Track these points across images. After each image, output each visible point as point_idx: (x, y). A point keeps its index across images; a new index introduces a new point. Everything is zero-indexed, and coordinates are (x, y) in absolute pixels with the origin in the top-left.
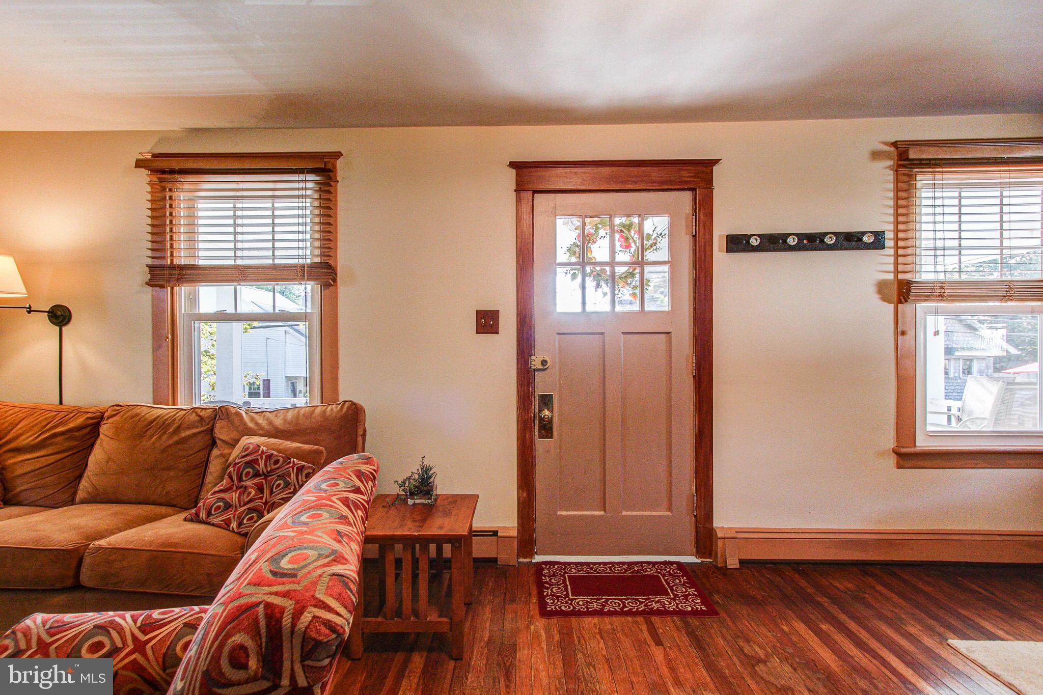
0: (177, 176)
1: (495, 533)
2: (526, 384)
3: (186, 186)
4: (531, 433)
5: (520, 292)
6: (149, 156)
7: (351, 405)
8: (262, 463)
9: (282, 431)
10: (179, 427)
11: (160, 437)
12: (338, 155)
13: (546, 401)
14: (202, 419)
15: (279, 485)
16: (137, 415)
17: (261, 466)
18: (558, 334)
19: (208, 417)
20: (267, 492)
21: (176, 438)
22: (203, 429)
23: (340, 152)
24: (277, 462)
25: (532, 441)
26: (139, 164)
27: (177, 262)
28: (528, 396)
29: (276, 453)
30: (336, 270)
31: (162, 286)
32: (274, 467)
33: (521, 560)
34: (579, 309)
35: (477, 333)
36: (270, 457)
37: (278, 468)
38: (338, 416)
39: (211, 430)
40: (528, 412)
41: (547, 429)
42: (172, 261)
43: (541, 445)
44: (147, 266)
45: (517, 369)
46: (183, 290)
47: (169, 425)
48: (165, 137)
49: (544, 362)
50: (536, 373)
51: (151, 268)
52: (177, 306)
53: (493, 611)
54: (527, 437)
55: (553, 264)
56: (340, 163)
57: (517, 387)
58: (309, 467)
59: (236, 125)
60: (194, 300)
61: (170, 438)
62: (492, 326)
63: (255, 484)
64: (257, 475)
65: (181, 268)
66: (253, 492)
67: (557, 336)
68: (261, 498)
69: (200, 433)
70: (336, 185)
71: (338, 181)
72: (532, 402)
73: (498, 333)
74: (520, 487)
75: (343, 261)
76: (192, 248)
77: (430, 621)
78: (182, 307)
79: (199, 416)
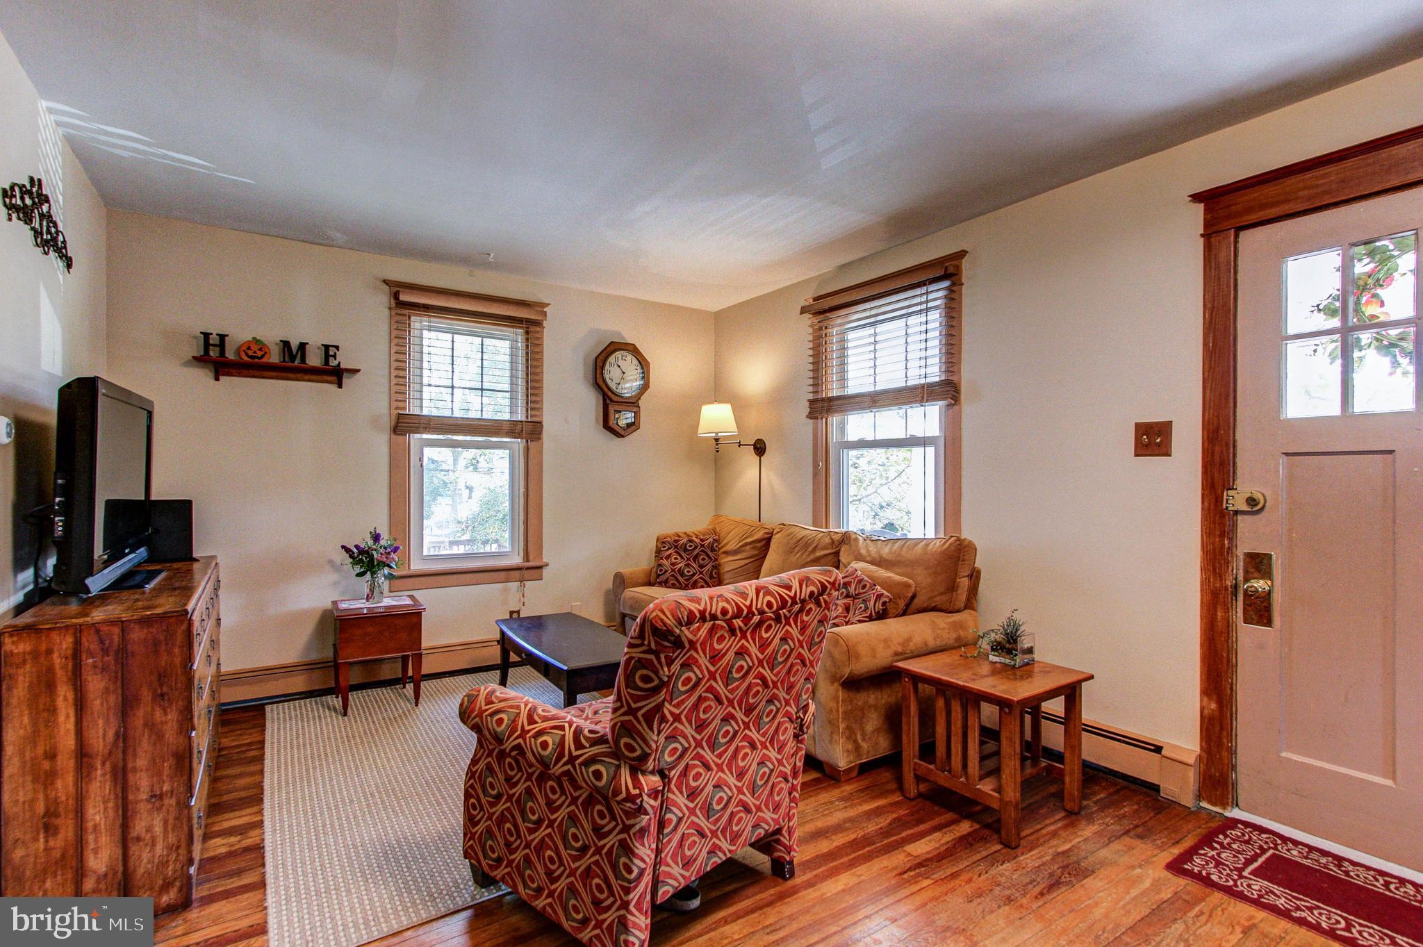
0: (828, 314)
1: (1158, 749)
2: (1218, 533)
3: (839, 321)
4: (1227, 610)
5: (1208, 391)
6: (811, 301)
7: (956, 541)
8: (853, 586)
9: (886, 560)
10: (816, 547)
11: (803, 554)
12: (962, 254)
13: (1259, 564)
14: (833, 542)
15: (861, 608)
16: (792, 533)
17: (852, 590)
18: (1287, 454)
19: (838, 541)
20: (851, 612)
21: (812, 557)
22: (833, 551)
23: (963, 251)
24: (864, 587)
25: (1229, 626)
26: (804, 310)
27: (830, 395)
28: (1222, 554)
29: (866, 578)
30: (960, 386)
31: (817, 418)
32: (862, 591)
33: (1204, 804)
34: (1335, 410)
35: (1136, 455)
36: (860, 581)
37: (864, 593)
38: (939, 550)
39: (837, 554)
40: (1220, 577)
41: (1260, 610)
42: (827, 393)
43: (1247, 635)
44: (809, 400)
45: (1203, 509)
46: (834, 420)
47: (810, 544)
48: (822, 280)
49: (1251, 501)
50: (1240, 518)
51: (811, 402)
52: (830, 435)
53: (1099, 834)
54: (1219, 618)
55: (1278, 338)
56: (965, 263)
57: (1202, 538)
58: (887, 597)
59: (873, 251)
60: (842, 429)
61: (809, 555)
62: (1159, 445)
63: (844, 604)
64: (848, 596)
65: (831, 399)
66: (841, 610)
67: (1283, 460)
68: (846, 617)
69: (830, 554)
70: (961, 290)
71: (963, 284)
72: (1228, 563)
73: (1170, 456)
74: (1205, 692)
75: (967, 376)
76: (843, 380)
77: (979, 790)
78: (834, 437)
79: (832, 539)
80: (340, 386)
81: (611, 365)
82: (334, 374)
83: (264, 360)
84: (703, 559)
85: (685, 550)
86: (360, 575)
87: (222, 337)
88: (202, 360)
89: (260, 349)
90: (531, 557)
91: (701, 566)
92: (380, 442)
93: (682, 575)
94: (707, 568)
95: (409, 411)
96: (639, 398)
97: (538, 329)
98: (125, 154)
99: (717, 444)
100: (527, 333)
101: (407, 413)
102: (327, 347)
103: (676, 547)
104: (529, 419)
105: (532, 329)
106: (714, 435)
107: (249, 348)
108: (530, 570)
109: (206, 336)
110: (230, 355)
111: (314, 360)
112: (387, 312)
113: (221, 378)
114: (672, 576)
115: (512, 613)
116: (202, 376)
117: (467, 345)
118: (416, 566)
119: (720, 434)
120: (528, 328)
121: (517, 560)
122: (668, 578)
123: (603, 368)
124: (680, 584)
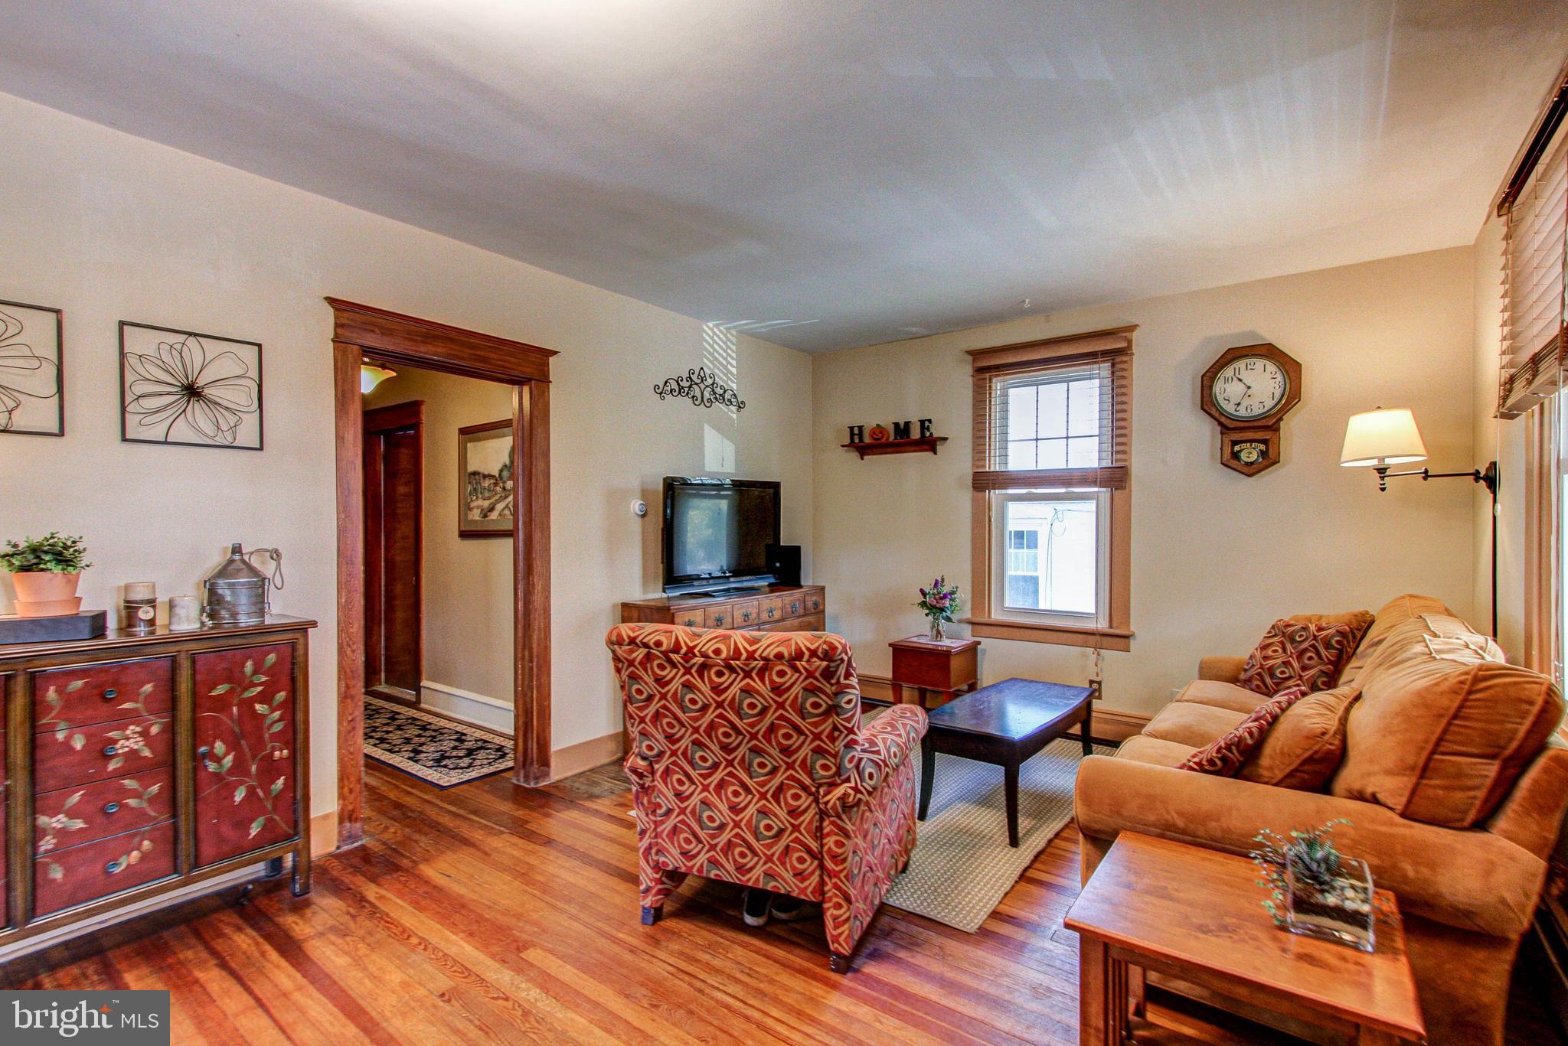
80: (935, 454)
81: (1226, 380)
82: (929, 443)
83: (884, 440)
84: (1310, 658)
85: (1292, 640)
86: (927, 615)
87: (860, 428)
88: (852, 445)
89: (881, 432)
90: (1114, 625)
91: (1304, 668)
92: (965, 498)
93: (1272, 675)
94: (1312, 672)
95: (989, 468)
96: (1281, 419)
97: (1125, 358)
98: (763, 330)
99: (1382, 478)
100: (1113, 365)
101: (987, 470)
102: (922, 422)
103: (1284, 635)
104: (1114, 465)
105: (1118, 359)
106: (1375, 462)
107: (874, 433)
108: (1117, 638)
109: (851, 428)
110: (867, 440)
111: (915, 434)
112: (970, 379)
113: (865, 457)
114: (1259, 674)
115: (1091, 682)
116: (854, 455)
117: (1052, 393)
118: (996, 616)
119: (1388, 461)
120: (1113, 360)
121: (1102, 625)
122: (1253, 676)
123: (1211, 387)
124: (1267, 687)
